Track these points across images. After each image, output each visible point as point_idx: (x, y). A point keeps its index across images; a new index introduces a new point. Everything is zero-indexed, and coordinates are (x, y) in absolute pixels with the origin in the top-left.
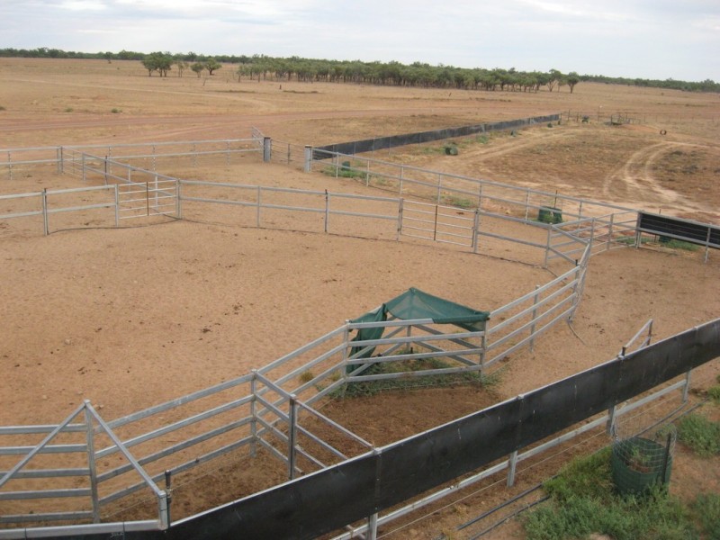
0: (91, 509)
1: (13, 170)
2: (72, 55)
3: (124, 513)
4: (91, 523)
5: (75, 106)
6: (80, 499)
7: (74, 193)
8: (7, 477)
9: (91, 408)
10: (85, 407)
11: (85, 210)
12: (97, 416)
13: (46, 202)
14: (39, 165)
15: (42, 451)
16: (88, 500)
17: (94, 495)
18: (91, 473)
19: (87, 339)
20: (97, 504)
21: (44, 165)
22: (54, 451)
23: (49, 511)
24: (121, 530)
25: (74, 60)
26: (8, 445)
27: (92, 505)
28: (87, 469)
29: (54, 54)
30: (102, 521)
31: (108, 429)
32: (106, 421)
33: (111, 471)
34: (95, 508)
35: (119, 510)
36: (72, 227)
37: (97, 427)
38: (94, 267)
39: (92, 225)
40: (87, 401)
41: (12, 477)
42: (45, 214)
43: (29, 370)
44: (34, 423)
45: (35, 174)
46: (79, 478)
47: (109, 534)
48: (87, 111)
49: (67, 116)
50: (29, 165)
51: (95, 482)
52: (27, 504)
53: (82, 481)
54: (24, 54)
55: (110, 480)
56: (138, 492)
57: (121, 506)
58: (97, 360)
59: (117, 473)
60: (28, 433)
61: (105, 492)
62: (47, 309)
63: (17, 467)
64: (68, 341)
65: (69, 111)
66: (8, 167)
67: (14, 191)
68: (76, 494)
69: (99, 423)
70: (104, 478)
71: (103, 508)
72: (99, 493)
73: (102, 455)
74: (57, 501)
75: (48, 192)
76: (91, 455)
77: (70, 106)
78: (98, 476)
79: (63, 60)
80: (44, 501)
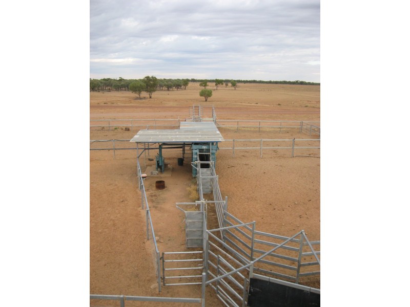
0: (295, 276)
1: (282, 129)
2: (309, 84)
3: (309, 282)
4: (294, 283)
5: (309, 105)
6: (291, 271)
7: (306, 141)
8: (266, 254)
9: (304, 234)
10: (302, 233)
11: (309, 149)
12: (306, 238)
13: (294, 143)
14: (292, 128)
15: (281, 247)
16: (295, 273)
17: (298, 271)
18: (299, 262)
19: (304, 204)
20: (299, 275)
21: (294, 128)
22: (285, 248)
23: (278, 272)
24: (309, 290)
25: (311, 86)
26: (266, 241)
27: (296, 275)
28: (297, 259)
29: (302, 83)
30: (299, 283)
31: (310, 244)
32: (310, 241)
33: (307, 263)
34: (298, 277)
35: (306, 280)
36: (304, 155)
37: (305, 243)
38: (311, 173)
39: (311, 156)
40: (303, 231)
41: (268, 255)
42: (293, 149)
43: (279, 211)
44: (278, 234)
45: (289, 132)
46: (292, 262)
47: (303, 291)
48: (314, 107)
49: (306, 109)
50: (288, 128)
51: (300, 266)
52: (270, 267)
53: (294, 263)
54: (290, 83)
55: (306, 267)
56: (316, 275)
57: (308, 279)
58: (307, 213)
59: (309, 264)
60: (275, 238)
61: (303, 271)
62: (289, 188)
63: (271, 251)
64: (296, 203)
65: (306, 107)
66: (280, 128)
67: (281, 138)
68: (291, 269)
69: (306, 241)
70: (304, 265)
71: (300, 277)
72: (300, 270)
73: (305, 255)
74: (282, 269)
75: (295, 140)
76: (300, 254)
77: (307, 105)
78: (302, 263)
79: (305, 86)
80: (277, 267)
